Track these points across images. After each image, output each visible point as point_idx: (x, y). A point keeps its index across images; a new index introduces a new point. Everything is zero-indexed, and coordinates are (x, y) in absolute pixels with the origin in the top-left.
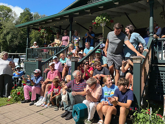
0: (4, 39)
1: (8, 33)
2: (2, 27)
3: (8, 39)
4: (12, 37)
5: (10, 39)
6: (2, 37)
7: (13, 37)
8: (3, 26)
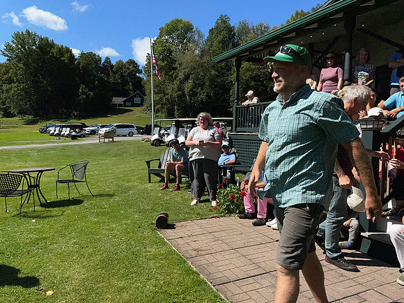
0: (179, 90)
1: (187, 78)
2: (176, 65)
3: (186, 91)
4: (195, 86)
5: (191, 90)
6: (176, 87)
7: (196, 84)
8: (177, 63)
